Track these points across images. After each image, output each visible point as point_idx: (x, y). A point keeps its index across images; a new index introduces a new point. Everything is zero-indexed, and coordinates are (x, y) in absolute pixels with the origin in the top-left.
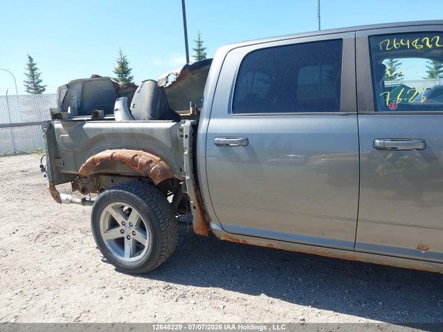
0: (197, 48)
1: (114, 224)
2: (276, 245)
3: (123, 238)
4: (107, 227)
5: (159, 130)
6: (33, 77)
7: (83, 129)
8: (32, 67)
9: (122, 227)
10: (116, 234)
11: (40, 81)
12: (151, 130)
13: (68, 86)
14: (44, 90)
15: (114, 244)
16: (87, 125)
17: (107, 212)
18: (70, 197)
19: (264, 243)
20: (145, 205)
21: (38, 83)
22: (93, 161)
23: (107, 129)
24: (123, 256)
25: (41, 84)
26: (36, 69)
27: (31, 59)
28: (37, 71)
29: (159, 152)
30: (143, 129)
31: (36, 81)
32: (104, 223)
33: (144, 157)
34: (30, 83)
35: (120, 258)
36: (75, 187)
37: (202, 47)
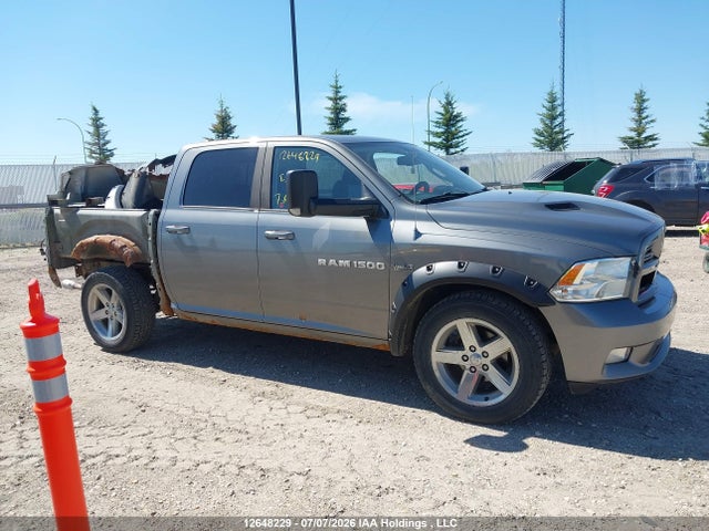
0: (332, 95)
1: (100, 306)
2: (218, 321)
3: (107, 319)
4: (95, 307)
5: (133, 217)
6: (98, 136)
7: (77, 216)
8: (97, 123)
9: (107, 308)
10: (101, 314)
11: (108, 142)
12: (128, 218)
13: (70, 173)
14: (112, 155)
15: (101, 324)
16: (81, 212)
17: (94, 294)
18: (72, 283)
19: (208, 320)
20: (121, 286)
21: (105, 144)
22: (82, 245)
23: (96, 216)
24: (106, 335)
25: (109, 147)
26: (103, 125)
27: (96, 111)
28: (104, 128)
29: (135, 238)
30: (121, 217)
31: (102, 142)
32: (92, 305)
33: (120, 241)
34: (94, 144)
35: (104, 338)
36: (79, 273)
37: (340, 95)
